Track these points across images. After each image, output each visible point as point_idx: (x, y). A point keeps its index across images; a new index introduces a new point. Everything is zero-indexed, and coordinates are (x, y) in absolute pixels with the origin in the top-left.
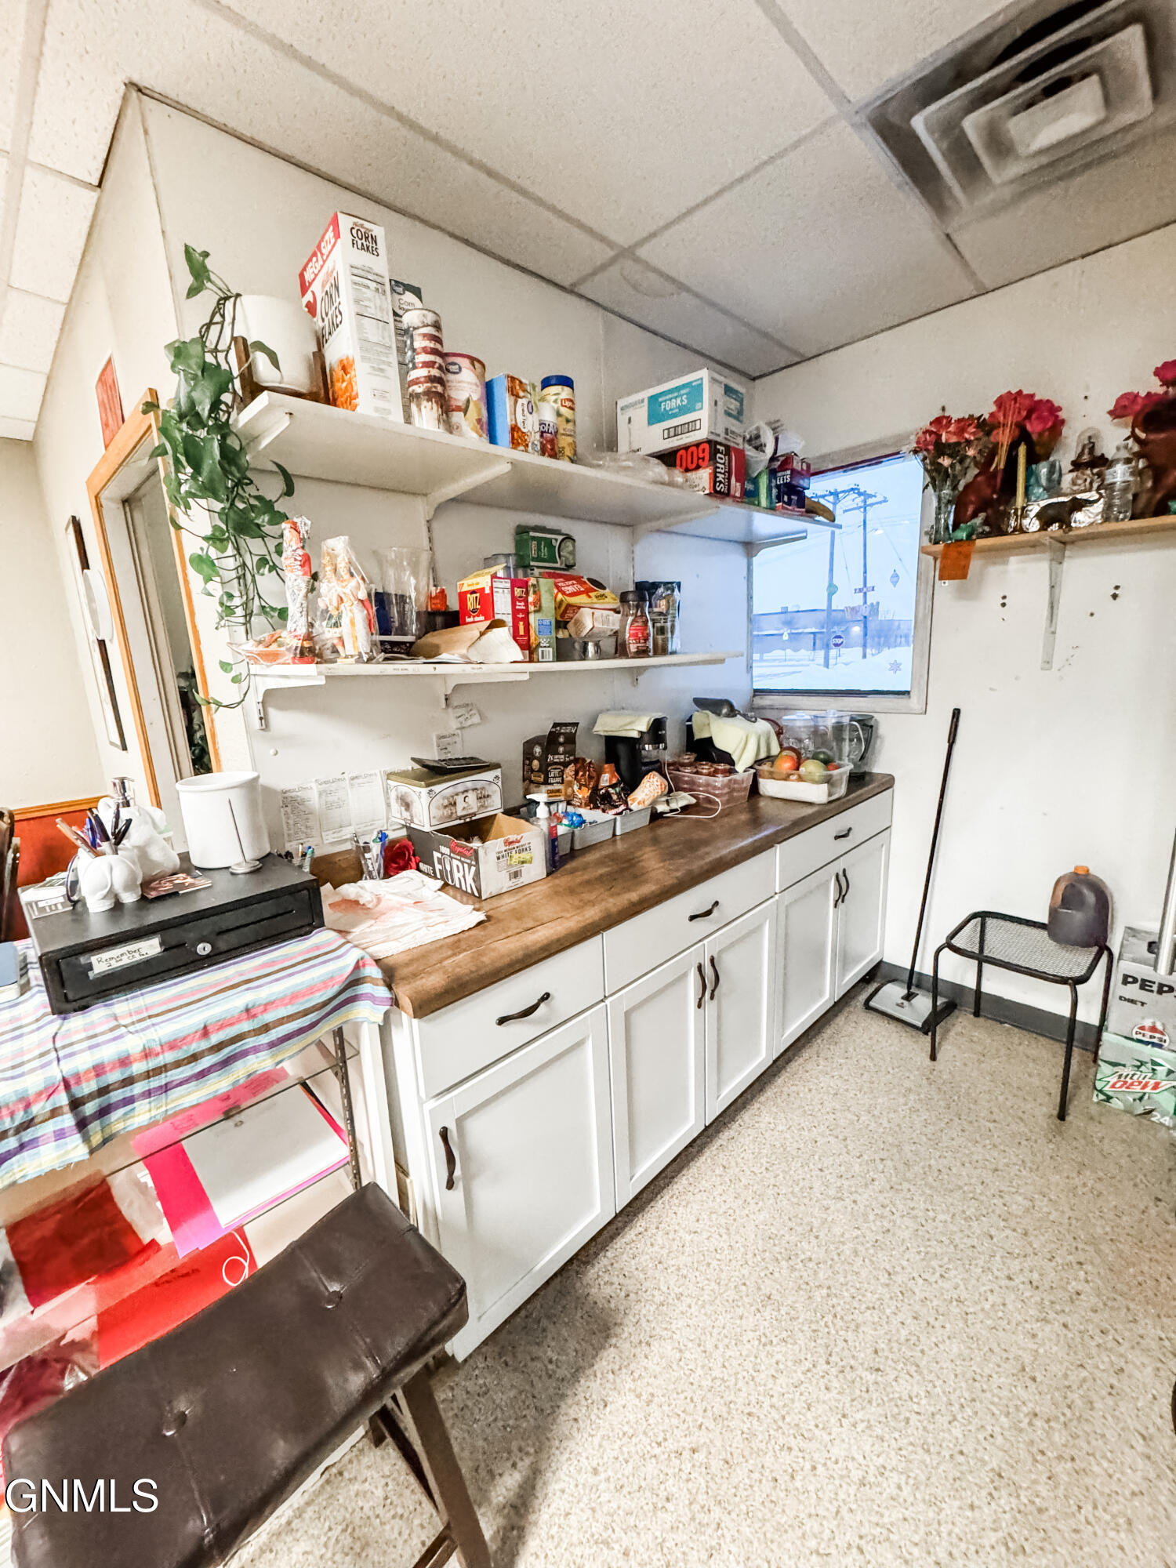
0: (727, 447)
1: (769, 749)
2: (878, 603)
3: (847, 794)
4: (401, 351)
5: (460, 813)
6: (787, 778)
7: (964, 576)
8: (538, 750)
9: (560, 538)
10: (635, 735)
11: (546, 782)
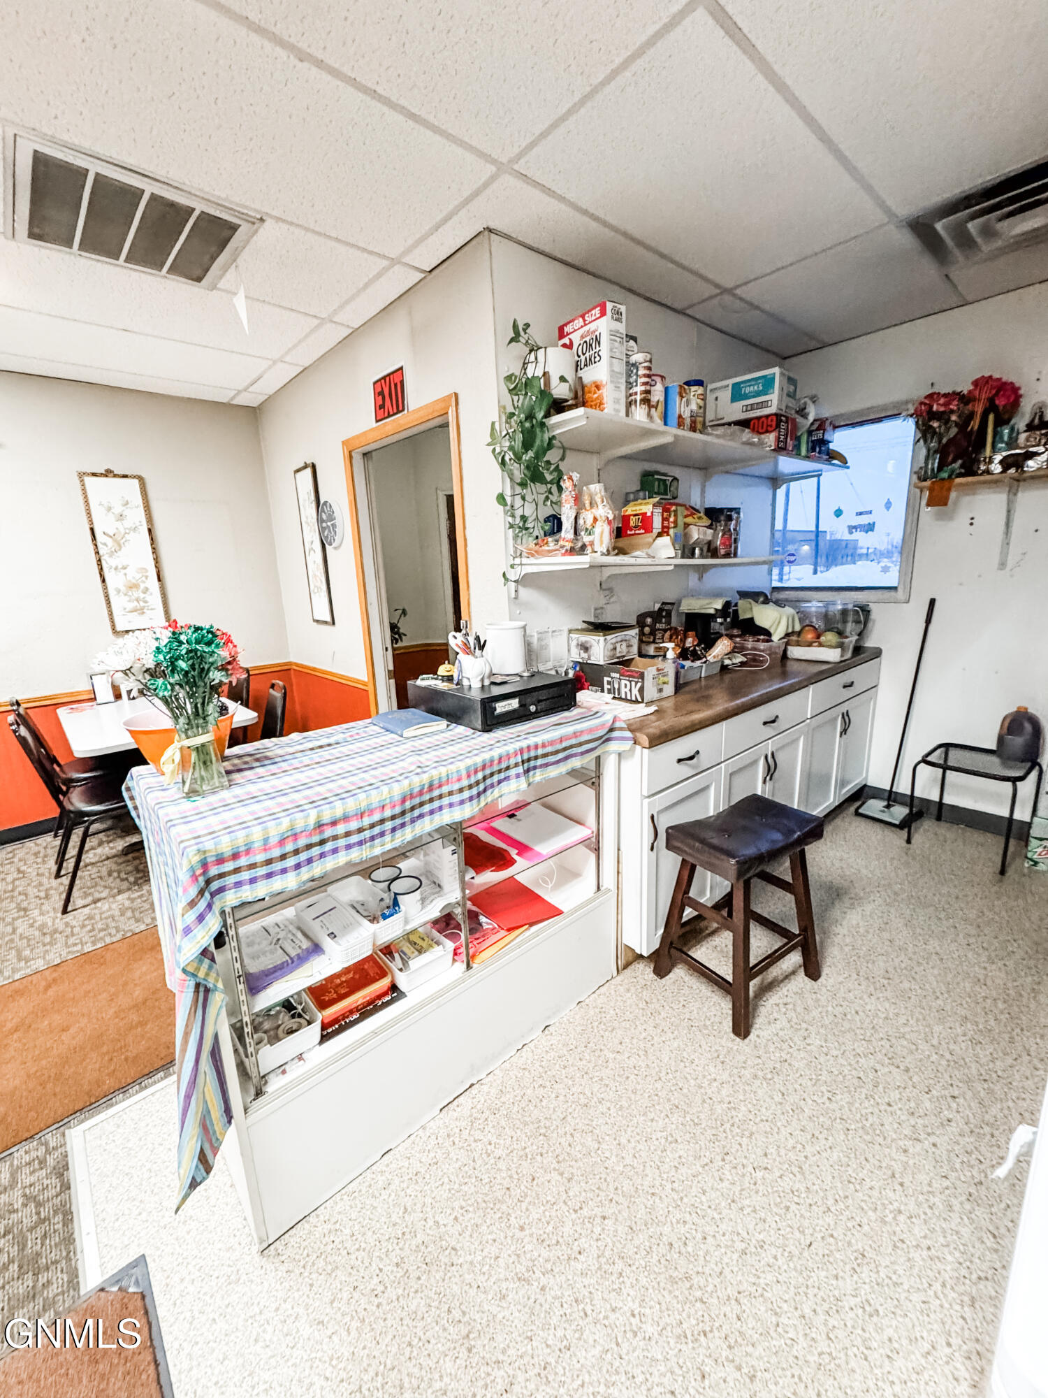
0: (787, 417)
1: (793, 627)
2: (874, 523)
3: (852, 658)
4: (629, 376)
5: (618, 655)
6: (810, 645)
7: (946, 504)
8: (649, 620)
9: (671, 479)
10: (712, 611)
11: (654, 642)
